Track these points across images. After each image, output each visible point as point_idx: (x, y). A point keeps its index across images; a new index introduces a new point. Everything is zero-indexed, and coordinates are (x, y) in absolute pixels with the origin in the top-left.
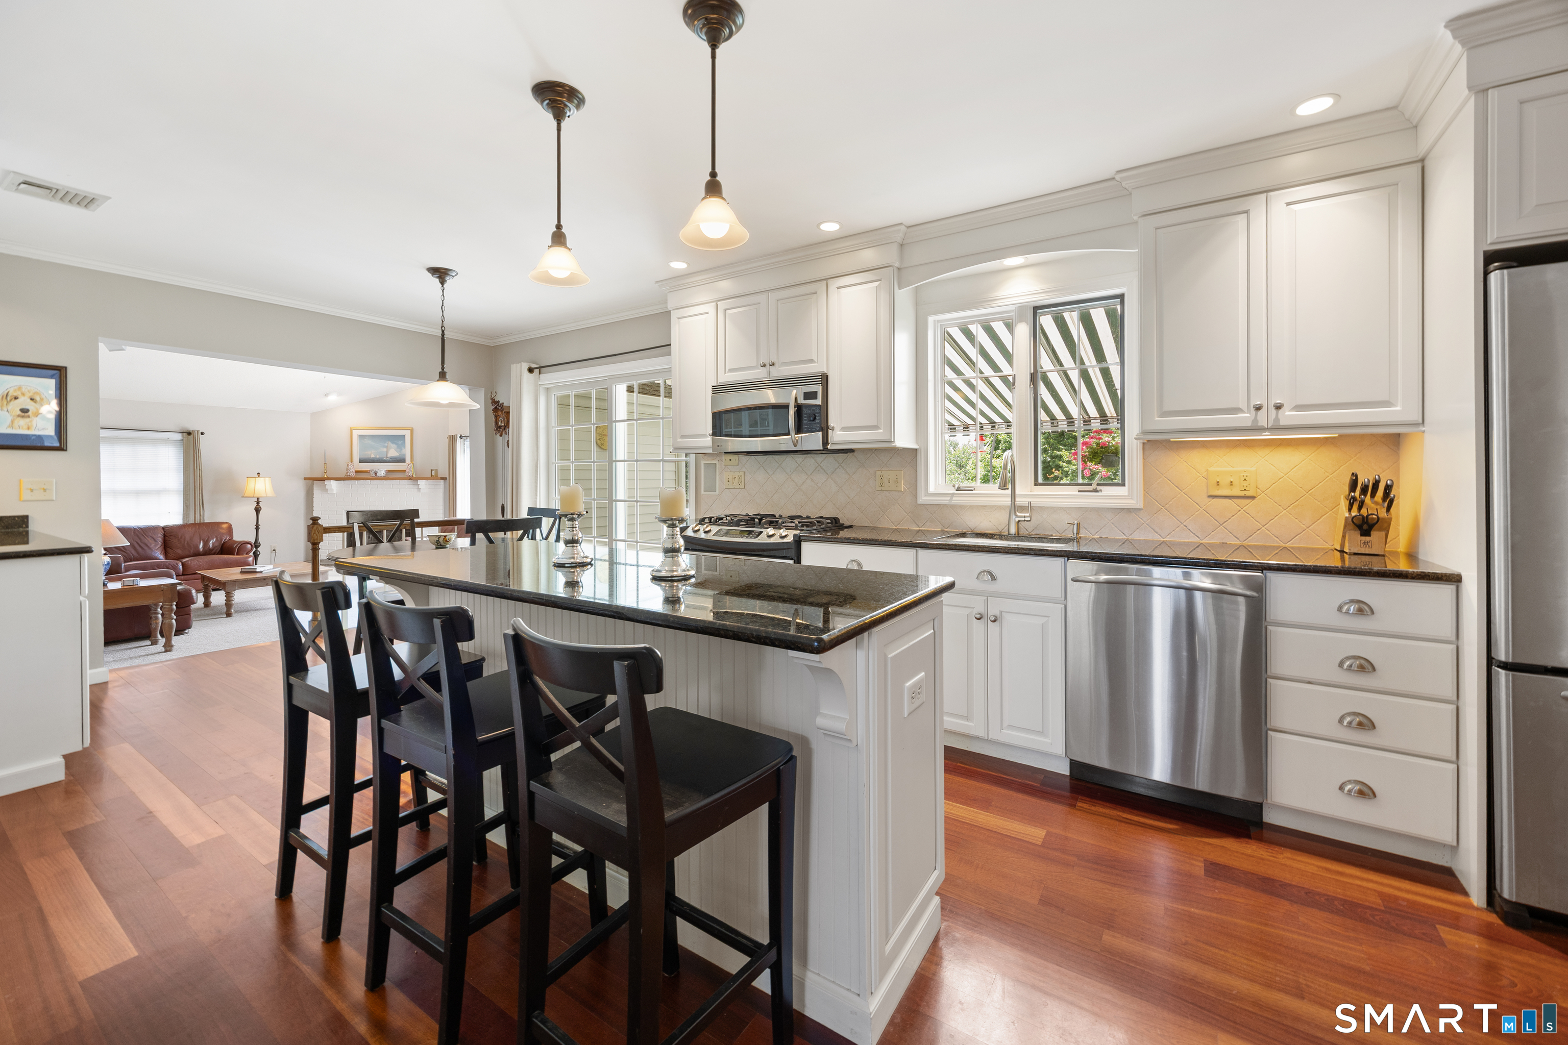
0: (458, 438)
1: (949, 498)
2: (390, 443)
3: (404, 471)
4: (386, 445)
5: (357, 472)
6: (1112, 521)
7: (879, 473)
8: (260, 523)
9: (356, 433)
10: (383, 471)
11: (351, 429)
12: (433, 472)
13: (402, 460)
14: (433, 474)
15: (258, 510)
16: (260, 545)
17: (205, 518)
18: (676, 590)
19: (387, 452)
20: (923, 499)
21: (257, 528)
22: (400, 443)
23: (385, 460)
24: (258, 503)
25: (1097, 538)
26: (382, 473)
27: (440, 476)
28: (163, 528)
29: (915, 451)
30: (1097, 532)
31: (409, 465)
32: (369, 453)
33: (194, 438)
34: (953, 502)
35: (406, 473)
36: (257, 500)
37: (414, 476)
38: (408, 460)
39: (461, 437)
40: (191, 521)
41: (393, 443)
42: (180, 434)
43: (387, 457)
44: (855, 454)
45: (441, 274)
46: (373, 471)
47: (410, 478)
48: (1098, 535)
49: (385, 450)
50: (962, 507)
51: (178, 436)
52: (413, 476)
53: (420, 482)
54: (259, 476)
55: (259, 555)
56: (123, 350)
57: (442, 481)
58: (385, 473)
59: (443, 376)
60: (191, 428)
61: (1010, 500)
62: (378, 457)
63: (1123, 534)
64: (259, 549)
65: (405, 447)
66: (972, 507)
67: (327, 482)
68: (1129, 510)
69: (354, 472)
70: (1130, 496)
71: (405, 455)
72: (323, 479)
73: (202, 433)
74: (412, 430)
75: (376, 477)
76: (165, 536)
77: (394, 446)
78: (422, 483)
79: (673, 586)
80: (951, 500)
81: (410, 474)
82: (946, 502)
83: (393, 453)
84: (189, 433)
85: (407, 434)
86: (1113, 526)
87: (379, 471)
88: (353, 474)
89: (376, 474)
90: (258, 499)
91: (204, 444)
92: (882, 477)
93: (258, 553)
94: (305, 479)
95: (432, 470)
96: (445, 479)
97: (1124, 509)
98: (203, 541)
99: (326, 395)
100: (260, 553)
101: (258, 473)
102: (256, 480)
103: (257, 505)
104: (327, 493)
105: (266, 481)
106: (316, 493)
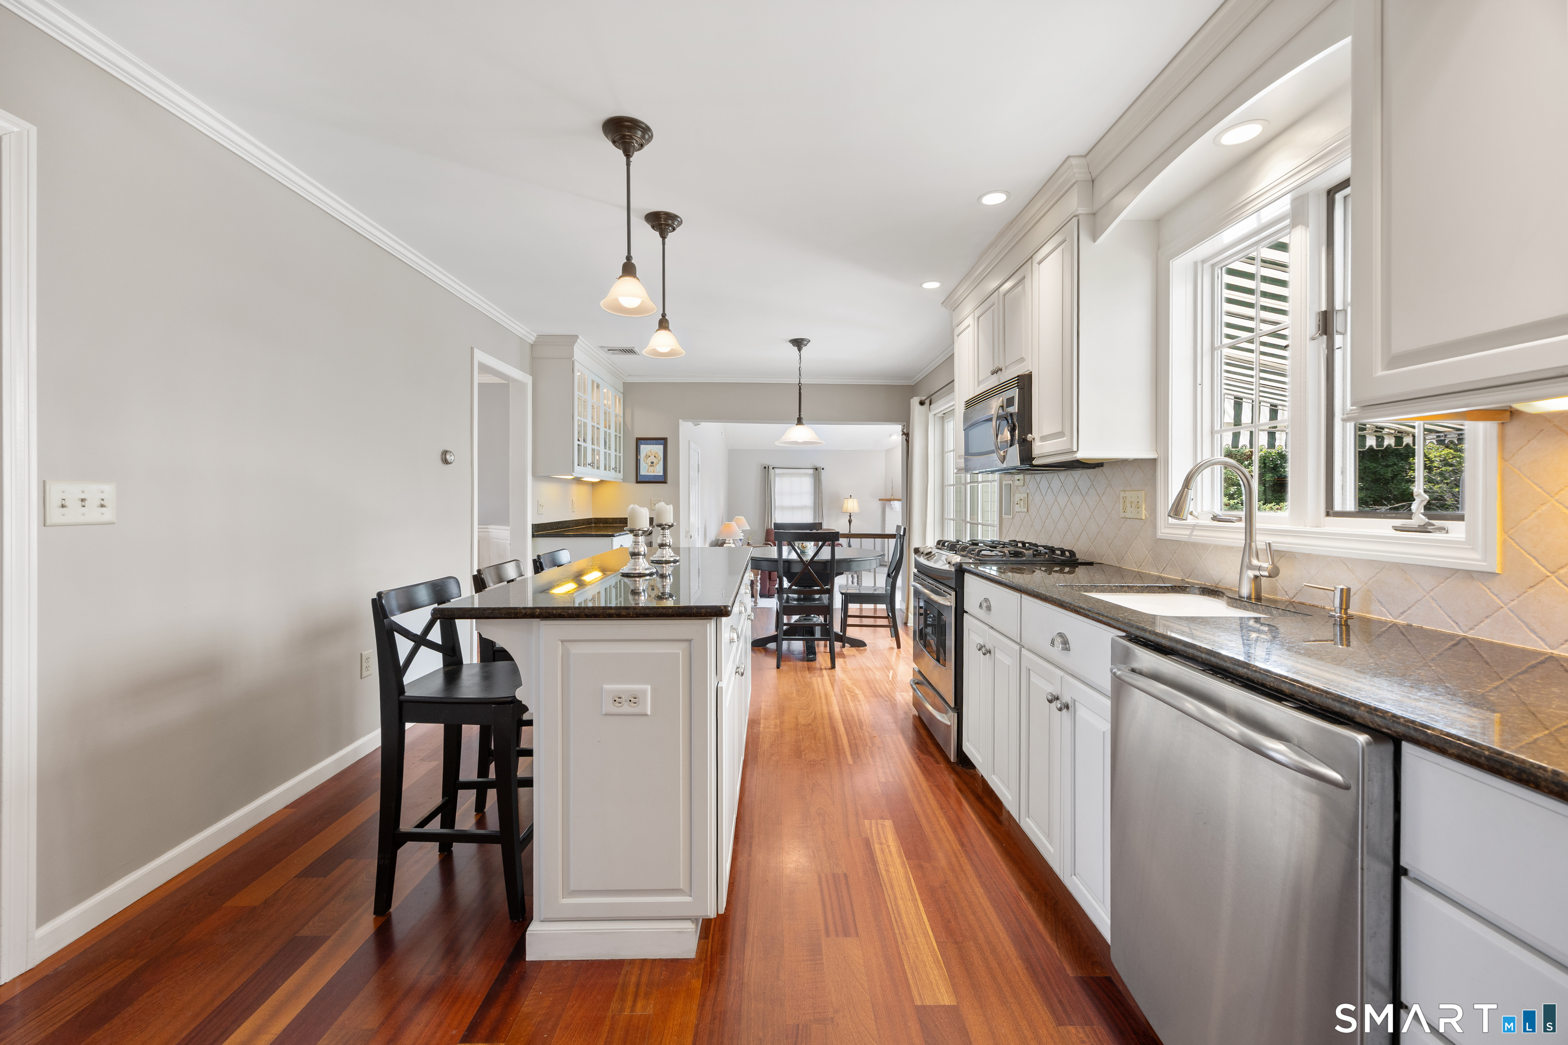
1: (1188, 532)
6: (1432, 593)
7: (1122, 494)
15: (850, 522)
18: (639, 584)
20: (1163, 531)
24: (850, 516)
25: (1403, 626)
29: (1154, 461)
30: (1402, 613)
33: (818, 472)
34: (1194, 539)
42: (812, 470)
44: (1104, 469)
45: (798, 343)
48: (1403, 620)
50: (1205, 547)
51: (811, 471)
54: (851, 498)
56: (699, 424)
59: (800, 421)
60: (818, 465)
61: (1244, 537)
63: (1455, 625)
66: (1216, 547)
67: (892, 502)
68: (1469, 574)
70: (1470, 543)
72: (890, 500)
73: (823, 469)
79: (636, 581)
80: (1191, 535)
82: (1184, 538)
84: (816, 469)
86: (1434, 605)
90: (850, 514)
91: (824, 475)
92: (1124, 498)
94: (880, 500)
97: (1457, 571)
101: (851, 496)
102: (850, 501)
103: (850, 518)
104: (894, 510)
105: (855, 501)
106: (887, 510)
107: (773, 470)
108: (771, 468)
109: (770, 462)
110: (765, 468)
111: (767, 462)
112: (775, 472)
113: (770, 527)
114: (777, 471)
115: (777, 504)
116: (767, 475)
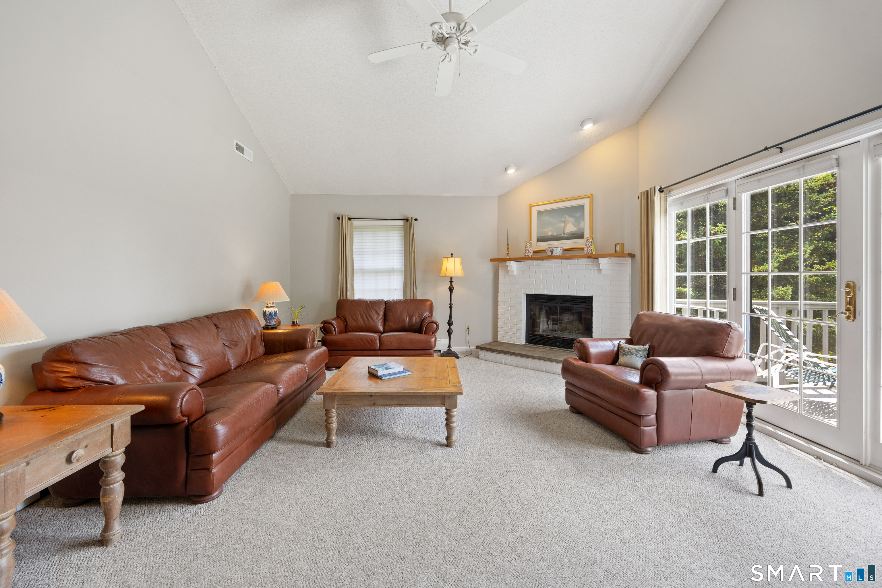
0: (657, 192)
2: (567, 217)
3: (582, 249)
4: (563, 219)
5: (535, 252)
8: (453, 302)
9: (534, 210)
10: (560, 248)
11: (530, 206)
12: (618, 246)
13: (580, 236)
14: (618, 250)
15: (451, 289)
16: (452, 324)
17: (417, 295)
19: (564, 227)
21: (451, 308)
22: (578, 215)
23: (562, 237)
24: (451, 282)
26: (558, 251)
27: (626, 251)
28: (386, 302)
31: (588, 240)
32: (547, 230)
33: (410, 223)
35: (585, 249)
36: (451, 280)
37: (594, 253)
38: (587, 234)
39: (661, 190)
40: (408, 298)
41: (570, 216)
42: (402, 221)
43: (564, 234)
46: (549, 249)
47: (589, 256)
49: (562, 225)
51: (401, 223)
52: (592, 253)
53: (601, 260)
54: (452, 256)
55: (452, 333)
57: (629, 259)
58: (561, 252)
60: (410, 215)
62: (555, 234)
64: (452, 327)
65: (583, 219)
67: (508, 263)
69: (532, 252)
71: (583, 229)
72: (504, 261)
73: (416, 220)
74: (591, 198)
75: (551, 256)
76: (385, 309)
77: (571, 220)
78: (603, 262)
81: (589, 251)
83: (570, 228)
84: (407, 220)
85: (586, 202)
87: (555, 249)
88: (530, 254)
89: (552, 252)
90: (451, 278)
91: (417, 227)
93: (451, 331)
94: (491, 260)
95: (616, 245)
96: (632, 256)
98: (409, 316)
99: (506, 170)
100: (452, 331)
101: (452, 254)
102: (451, 260)
103: (451, 285)
104: (510, 274)
105: (458, 261)
106: (501, 274)
107: (349, 222)
108: (346, 220)
109: (347, 212)
110: (338, 218)
111: (341, 211)
112: (352, 224)
113: (344, 298)
114: (356, 222)
115: (356, 266)
116: (340, 228)
